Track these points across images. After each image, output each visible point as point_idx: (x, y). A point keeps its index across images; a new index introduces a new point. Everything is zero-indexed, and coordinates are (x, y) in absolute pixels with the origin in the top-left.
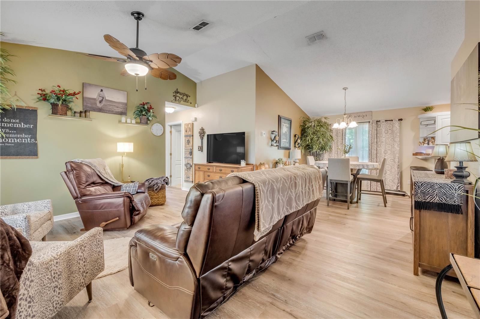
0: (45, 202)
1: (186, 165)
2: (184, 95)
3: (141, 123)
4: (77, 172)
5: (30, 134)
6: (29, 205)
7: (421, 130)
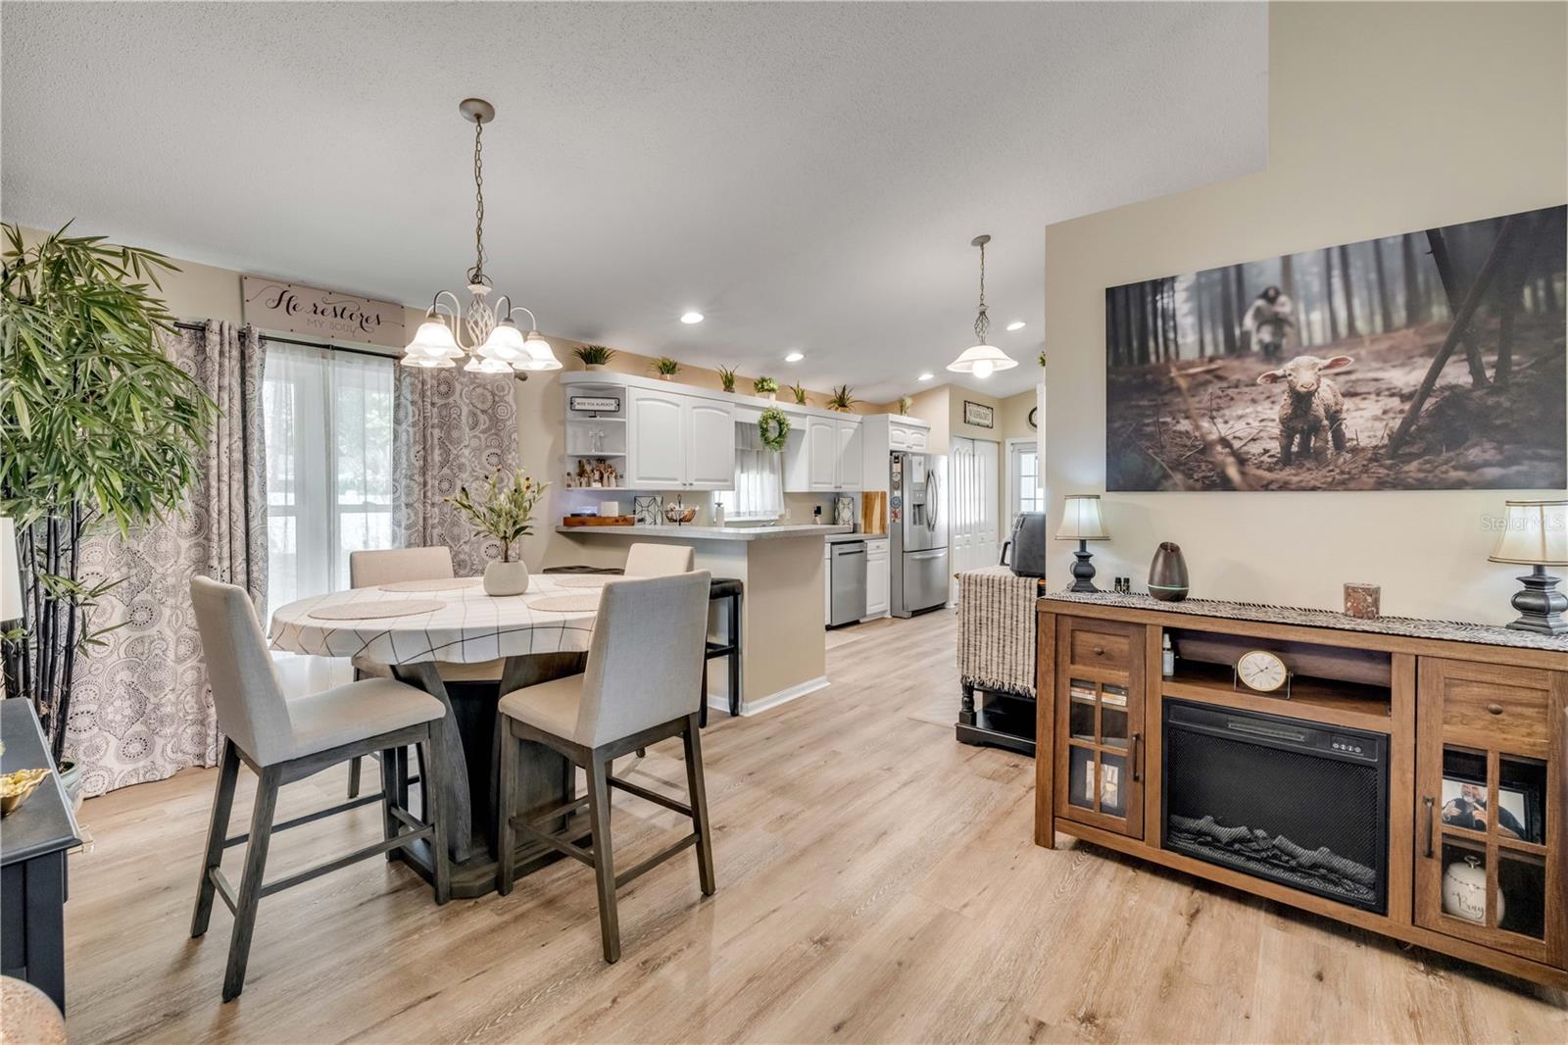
7: (570, 430)
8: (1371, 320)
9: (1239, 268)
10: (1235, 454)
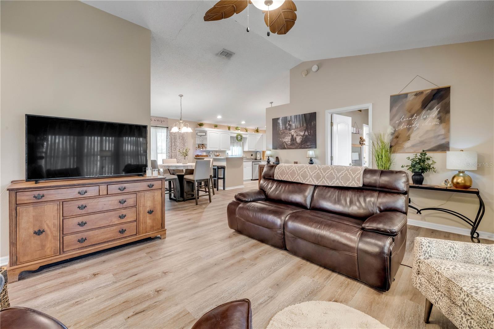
7: (197, 139)
8: (299, 126)
9: (286, 117)
10: (286, 144)
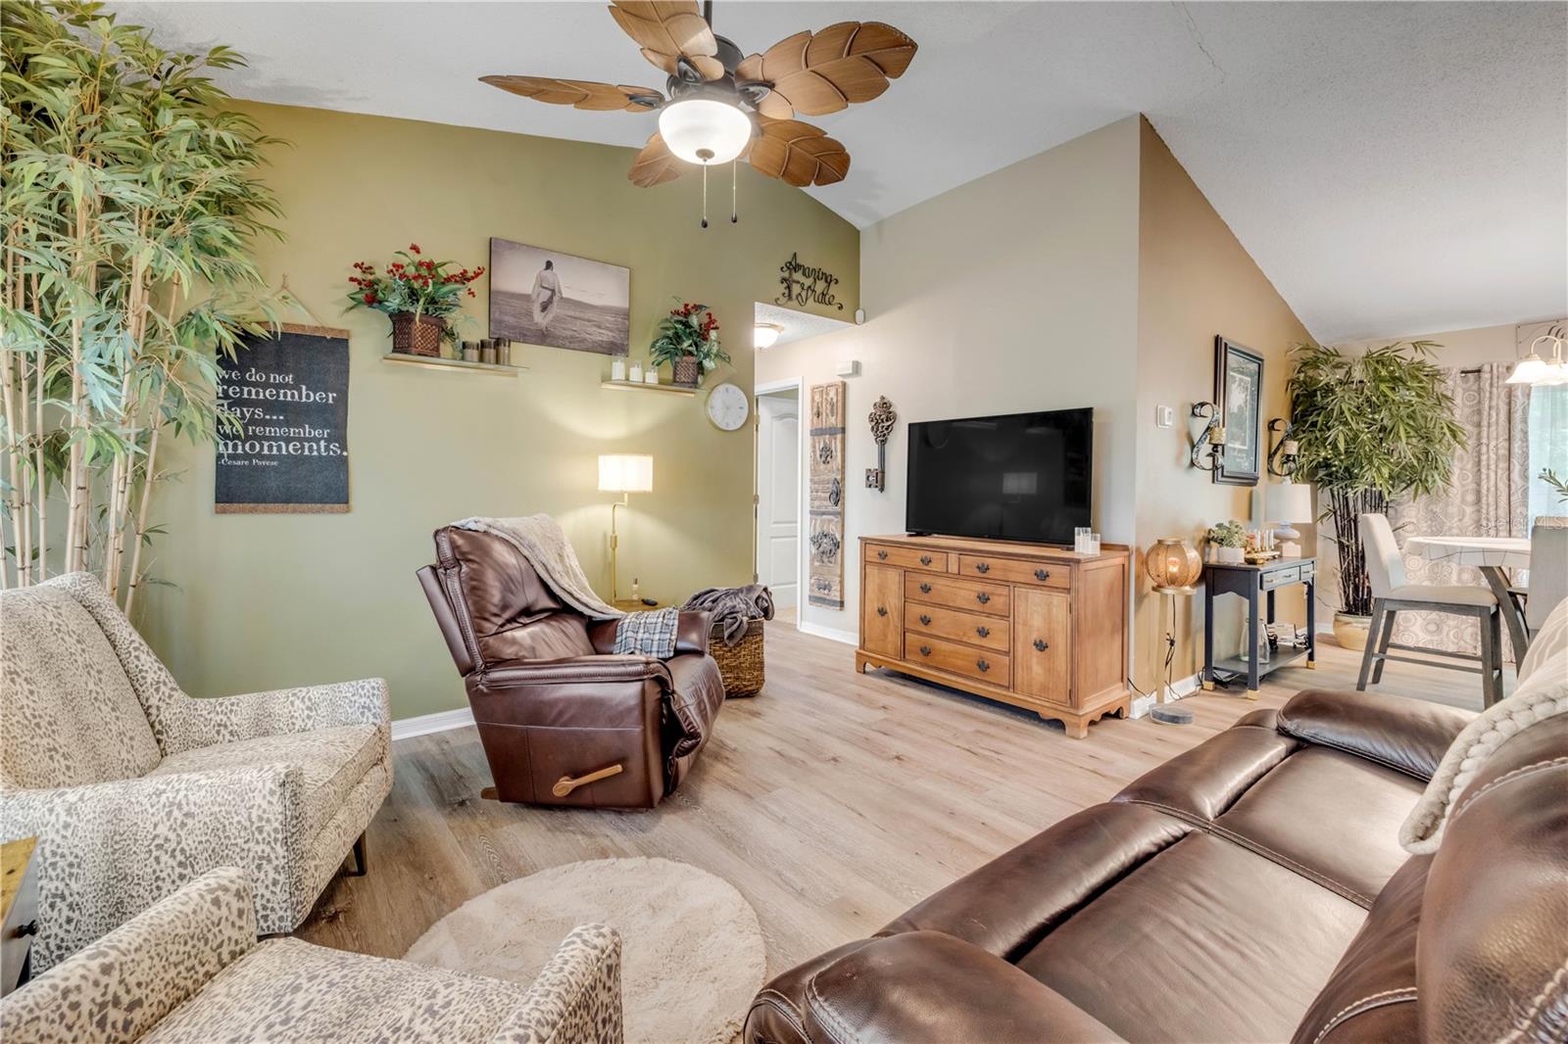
0: (363, 688)
1: (816, 541)
2: (819, 275)
3: (675, 381)
4: (473, 569)
5: (325, 427)
6: (310, 699)
